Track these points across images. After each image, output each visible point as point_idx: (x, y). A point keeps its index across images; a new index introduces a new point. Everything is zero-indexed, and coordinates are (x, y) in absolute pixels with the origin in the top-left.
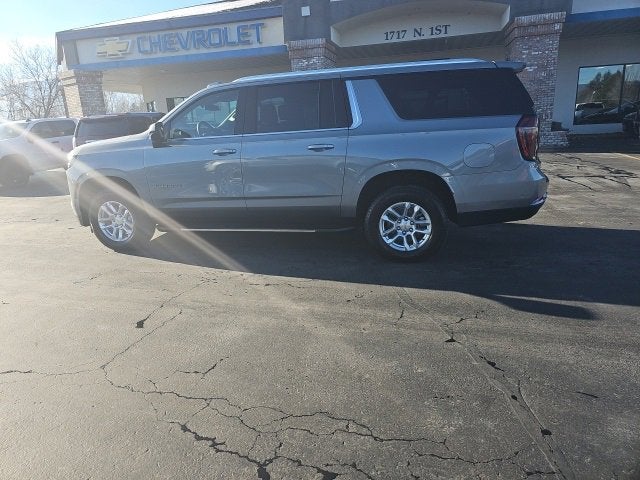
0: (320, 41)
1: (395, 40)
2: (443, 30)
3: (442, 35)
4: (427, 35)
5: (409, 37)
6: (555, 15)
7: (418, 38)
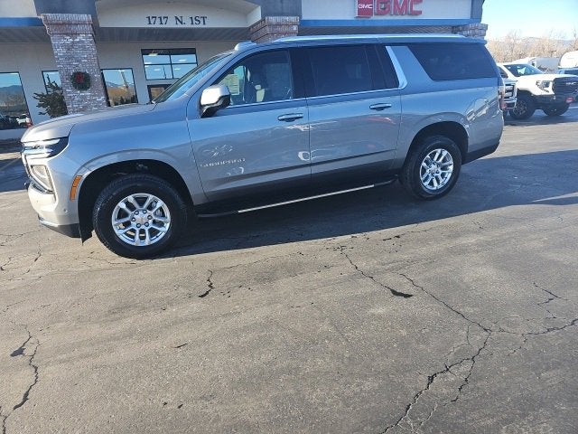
0: (85, 17)
1: (158, 25)
2: (202, 20)
3: (201, 26)
4: (188, 25)
5: (171, 24)
6: (293, 19)
7: (180, 26)
